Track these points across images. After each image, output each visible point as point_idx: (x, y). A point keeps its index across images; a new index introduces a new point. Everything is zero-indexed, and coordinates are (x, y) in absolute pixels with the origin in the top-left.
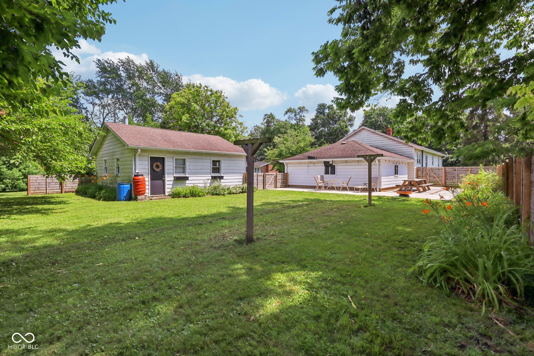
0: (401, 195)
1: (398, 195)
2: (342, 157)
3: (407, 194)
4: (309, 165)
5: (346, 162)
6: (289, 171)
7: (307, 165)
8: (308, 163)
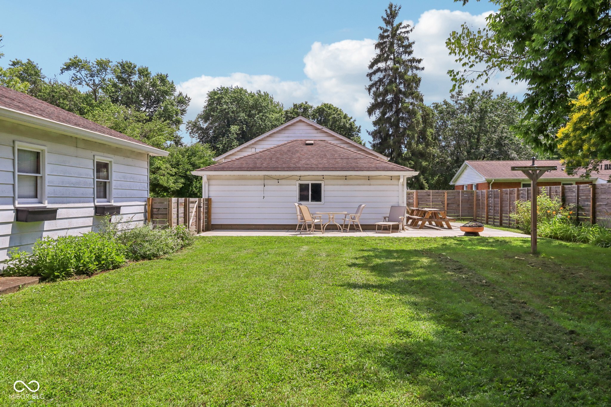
0: (468, 234)
1: (463, 233)
2: (335, 169)
3: (476, 231)
4: (266, 182)
5: (346, 178)
6: (213, 195)
7: (262, 182)
8: (265, 178)
